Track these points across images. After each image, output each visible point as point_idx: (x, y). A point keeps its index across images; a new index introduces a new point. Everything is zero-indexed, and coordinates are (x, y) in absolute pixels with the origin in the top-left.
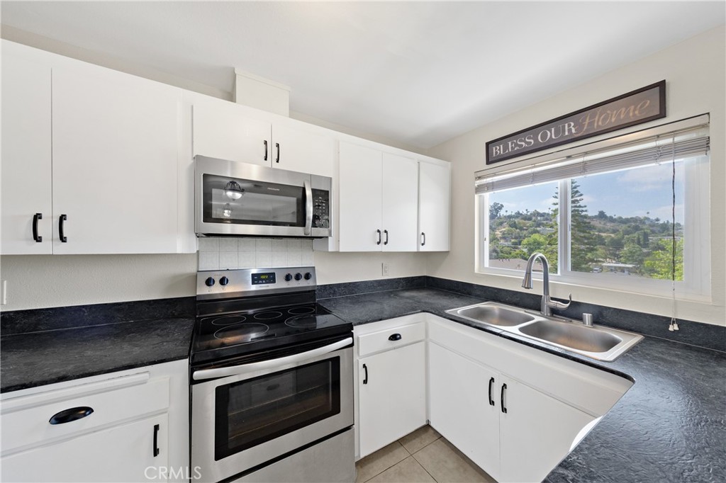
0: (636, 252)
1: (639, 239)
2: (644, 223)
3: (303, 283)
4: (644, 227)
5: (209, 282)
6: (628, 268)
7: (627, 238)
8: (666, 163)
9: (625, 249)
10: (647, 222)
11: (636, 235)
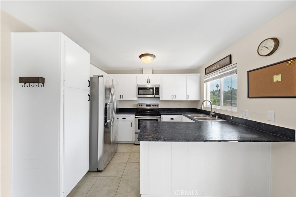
3: (156, 107)
5: (139, 105)
8: (230, 76)
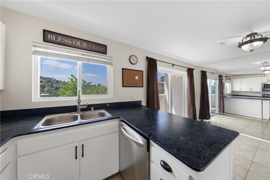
0: (50, 89)
1: (50, 85)
2: (52, 80)
4: (52, 81)
6: (47, 95)
7: (46, 85)
9: (46, 88)
10: (53, 80)
11: (49, 83)
